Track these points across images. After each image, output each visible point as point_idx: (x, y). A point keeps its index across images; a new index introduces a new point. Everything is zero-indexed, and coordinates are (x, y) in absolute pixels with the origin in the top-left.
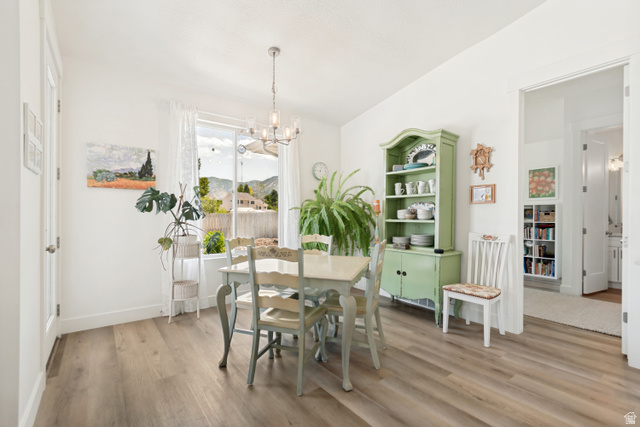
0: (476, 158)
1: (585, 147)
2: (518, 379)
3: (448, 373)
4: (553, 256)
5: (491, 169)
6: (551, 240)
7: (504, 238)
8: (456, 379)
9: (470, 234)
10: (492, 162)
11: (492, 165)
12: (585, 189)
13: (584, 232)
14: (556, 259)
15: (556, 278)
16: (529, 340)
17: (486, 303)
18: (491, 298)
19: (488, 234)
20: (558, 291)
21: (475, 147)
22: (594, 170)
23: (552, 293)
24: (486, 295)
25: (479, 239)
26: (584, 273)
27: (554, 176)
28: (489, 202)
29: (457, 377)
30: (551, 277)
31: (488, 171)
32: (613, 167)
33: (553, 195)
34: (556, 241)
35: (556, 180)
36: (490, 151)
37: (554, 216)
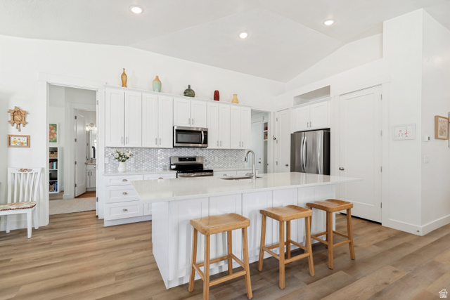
0: (14, 116)
1: (76, 117)
2: (54, 243)
3: (10, 260)
4: (56, 179)
5: (26, 125)
6: (55, 169)
7: (37, 170)
8: (17, 259)
9: (9, 169)
10: (27, 120)
11: (27, 123)
12: (76, 140)
13: (76, 163)
14: (58, 180)
15: (58, 192)
16: (54, 226)
17: (29, 212)
18: (33, 207)
19: (24, 168)
20: (62, 199)
21: (13, 108)
22: (80, 129)
23: (59, 201)
24: (29, 206)
25: (16, 172)
26: (75, 186)
27: (56, 129)
28: (25, 147)
29: (16, 258)
30: (55, 192)
31: (24, 126)
32: (88, 129)
33: (55, 141)
34: (58, 170)
35: (57, 132)
36: (26, 113)
37: (57, 154)
